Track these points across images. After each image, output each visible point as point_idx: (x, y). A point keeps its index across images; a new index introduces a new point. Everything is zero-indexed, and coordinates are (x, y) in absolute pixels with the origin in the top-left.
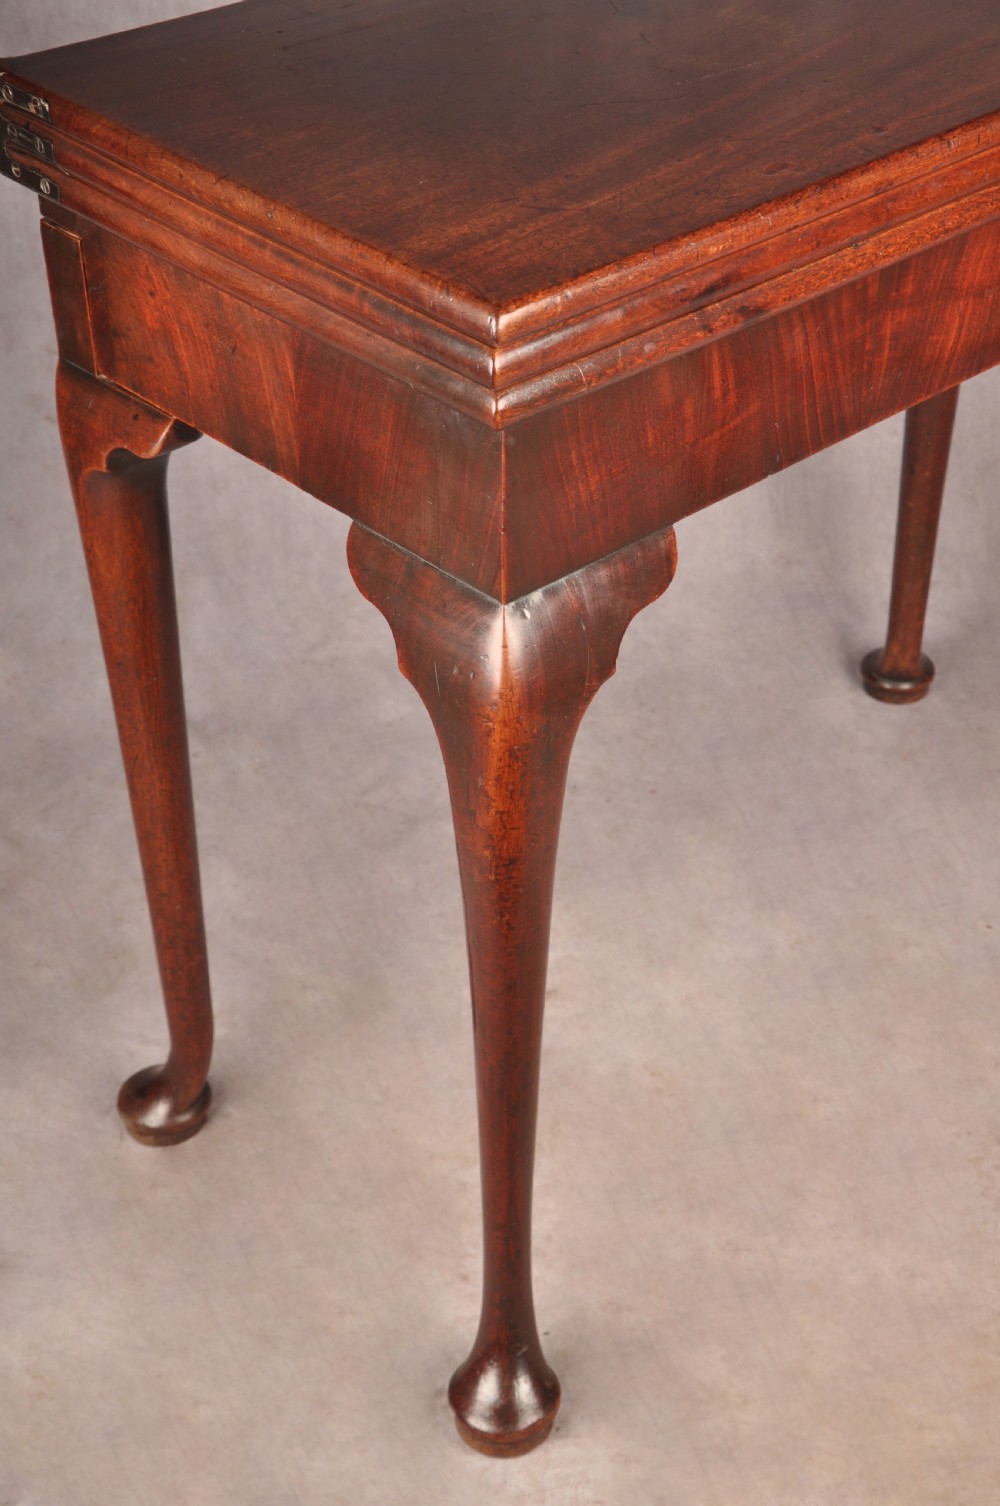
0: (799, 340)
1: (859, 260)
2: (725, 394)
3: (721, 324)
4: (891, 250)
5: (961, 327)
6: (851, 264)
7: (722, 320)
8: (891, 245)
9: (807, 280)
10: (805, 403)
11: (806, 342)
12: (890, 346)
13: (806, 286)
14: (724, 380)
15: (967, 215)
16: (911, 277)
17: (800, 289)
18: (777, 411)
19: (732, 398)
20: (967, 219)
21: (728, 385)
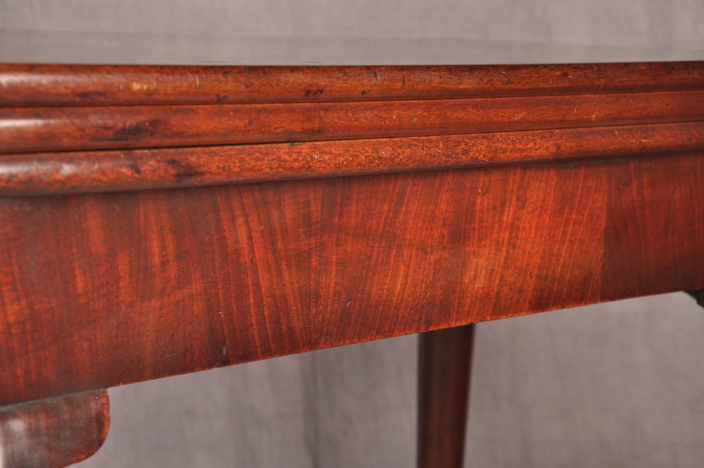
0: (242, 233)
1: (295, 156)
2: (164, 263)
3: (149, 168)
4: (327, 157)
5: (406, 276)
6: (287, 157)
7: (151, 166)
8: (326, 153)
9: (241, 156)
10: (252, 301)
11: (250, 237)
12: (337, 271)
13: (240, 162)
14: (163, 247)
15: (399, 151)
16: (353, 208)
17: (234, 163)
18: (221, 298)
19: (173, 271)
20: (399, 154)
21: (167, 255)
